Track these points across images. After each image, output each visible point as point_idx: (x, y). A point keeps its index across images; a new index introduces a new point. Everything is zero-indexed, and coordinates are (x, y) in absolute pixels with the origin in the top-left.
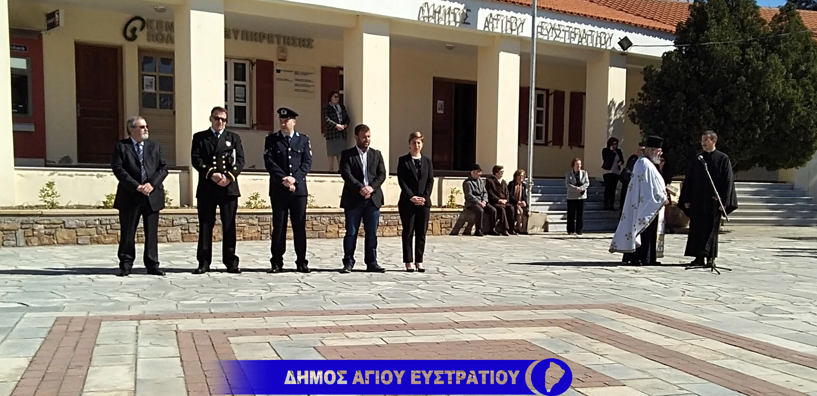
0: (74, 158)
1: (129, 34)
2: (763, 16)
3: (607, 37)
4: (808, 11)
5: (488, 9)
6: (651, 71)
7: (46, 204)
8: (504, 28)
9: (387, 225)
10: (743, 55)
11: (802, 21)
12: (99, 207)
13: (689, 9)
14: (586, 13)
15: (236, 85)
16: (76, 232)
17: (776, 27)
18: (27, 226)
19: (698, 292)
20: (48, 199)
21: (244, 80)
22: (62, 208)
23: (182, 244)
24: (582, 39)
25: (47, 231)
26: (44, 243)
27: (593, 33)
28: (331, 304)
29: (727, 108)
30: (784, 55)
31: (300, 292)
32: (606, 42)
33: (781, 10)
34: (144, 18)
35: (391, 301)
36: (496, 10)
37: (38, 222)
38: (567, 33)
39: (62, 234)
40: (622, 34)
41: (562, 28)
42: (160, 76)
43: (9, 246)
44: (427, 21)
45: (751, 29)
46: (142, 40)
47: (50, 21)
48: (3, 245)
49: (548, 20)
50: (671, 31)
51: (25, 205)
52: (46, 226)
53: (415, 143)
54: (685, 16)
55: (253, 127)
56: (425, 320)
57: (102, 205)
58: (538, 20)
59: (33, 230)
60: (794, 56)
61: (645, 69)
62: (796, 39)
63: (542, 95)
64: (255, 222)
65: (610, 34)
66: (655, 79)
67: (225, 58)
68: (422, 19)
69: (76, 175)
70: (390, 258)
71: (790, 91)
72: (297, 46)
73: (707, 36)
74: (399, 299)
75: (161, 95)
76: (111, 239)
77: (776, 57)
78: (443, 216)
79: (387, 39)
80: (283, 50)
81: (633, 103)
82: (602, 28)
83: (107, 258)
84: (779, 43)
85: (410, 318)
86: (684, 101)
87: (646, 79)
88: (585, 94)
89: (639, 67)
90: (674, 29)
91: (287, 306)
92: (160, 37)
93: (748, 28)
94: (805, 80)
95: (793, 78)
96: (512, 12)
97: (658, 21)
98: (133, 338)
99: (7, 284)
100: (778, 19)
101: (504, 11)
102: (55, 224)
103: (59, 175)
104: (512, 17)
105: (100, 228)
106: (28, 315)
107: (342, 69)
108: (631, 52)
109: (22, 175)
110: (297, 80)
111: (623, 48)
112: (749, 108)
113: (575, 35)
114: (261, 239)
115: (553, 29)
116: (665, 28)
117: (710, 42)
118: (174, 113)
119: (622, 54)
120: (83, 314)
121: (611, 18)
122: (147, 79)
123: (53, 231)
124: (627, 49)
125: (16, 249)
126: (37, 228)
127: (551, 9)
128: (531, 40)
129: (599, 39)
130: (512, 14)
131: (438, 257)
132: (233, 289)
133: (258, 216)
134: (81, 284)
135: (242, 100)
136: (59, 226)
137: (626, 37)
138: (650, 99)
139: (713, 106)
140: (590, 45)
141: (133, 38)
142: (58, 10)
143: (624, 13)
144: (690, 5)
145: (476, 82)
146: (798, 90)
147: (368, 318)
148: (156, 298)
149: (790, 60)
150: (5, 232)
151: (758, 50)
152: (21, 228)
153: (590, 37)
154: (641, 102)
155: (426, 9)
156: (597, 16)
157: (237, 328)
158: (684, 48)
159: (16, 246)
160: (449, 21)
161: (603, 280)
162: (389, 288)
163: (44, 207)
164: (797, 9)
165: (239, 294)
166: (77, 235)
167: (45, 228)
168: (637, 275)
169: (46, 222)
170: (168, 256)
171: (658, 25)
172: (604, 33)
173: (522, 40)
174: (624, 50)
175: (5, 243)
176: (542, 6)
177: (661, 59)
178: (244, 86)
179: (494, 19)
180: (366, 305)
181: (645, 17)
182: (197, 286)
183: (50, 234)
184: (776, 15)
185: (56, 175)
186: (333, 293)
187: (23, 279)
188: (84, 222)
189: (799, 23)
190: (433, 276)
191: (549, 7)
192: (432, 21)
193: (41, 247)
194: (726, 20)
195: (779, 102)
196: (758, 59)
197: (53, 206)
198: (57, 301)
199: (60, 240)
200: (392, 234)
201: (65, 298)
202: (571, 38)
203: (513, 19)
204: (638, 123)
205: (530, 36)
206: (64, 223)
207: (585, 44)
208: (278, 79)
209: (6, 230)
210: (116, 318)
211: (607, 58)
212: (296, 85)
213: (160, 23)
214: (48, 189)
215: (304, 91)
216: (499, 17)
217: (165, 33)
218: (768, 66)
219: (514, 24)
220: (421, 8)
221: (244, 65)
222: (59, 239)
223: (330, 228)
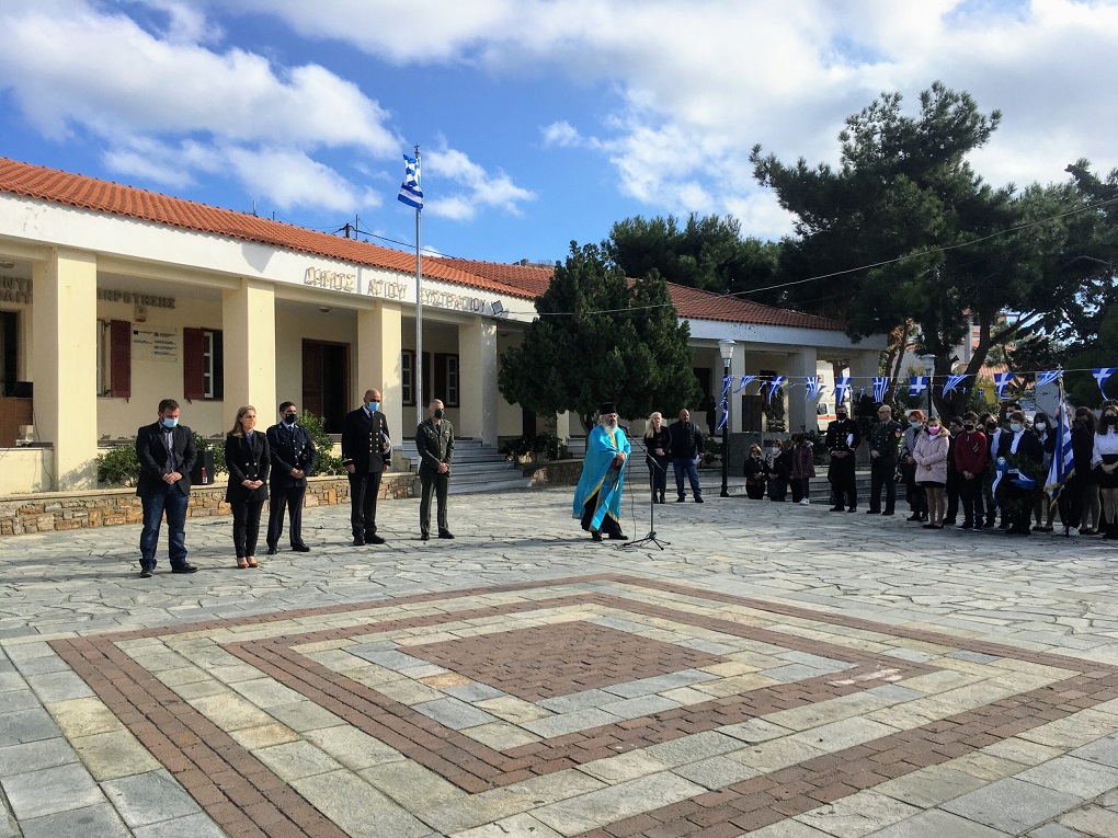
8: (387, 293)
24: (458, 304)
32: (479, 308)
55: (106, 393)
65: (483, 300)
72: (156, 305)
80: (141, 310)
101: (386, 274)
104: (395, 280)
115: (431, 294)
119: (493, 319)
128: (415, 306)
140: (465, 310)
173: (405, 305)
179: (378, 282)
202: (449, 303)
205: (415, 302)
207: (461, 309)
208: (136, 342)
211: (479, 322)
212: (155, 347)
215: (166, 354)
216: (382, 280)
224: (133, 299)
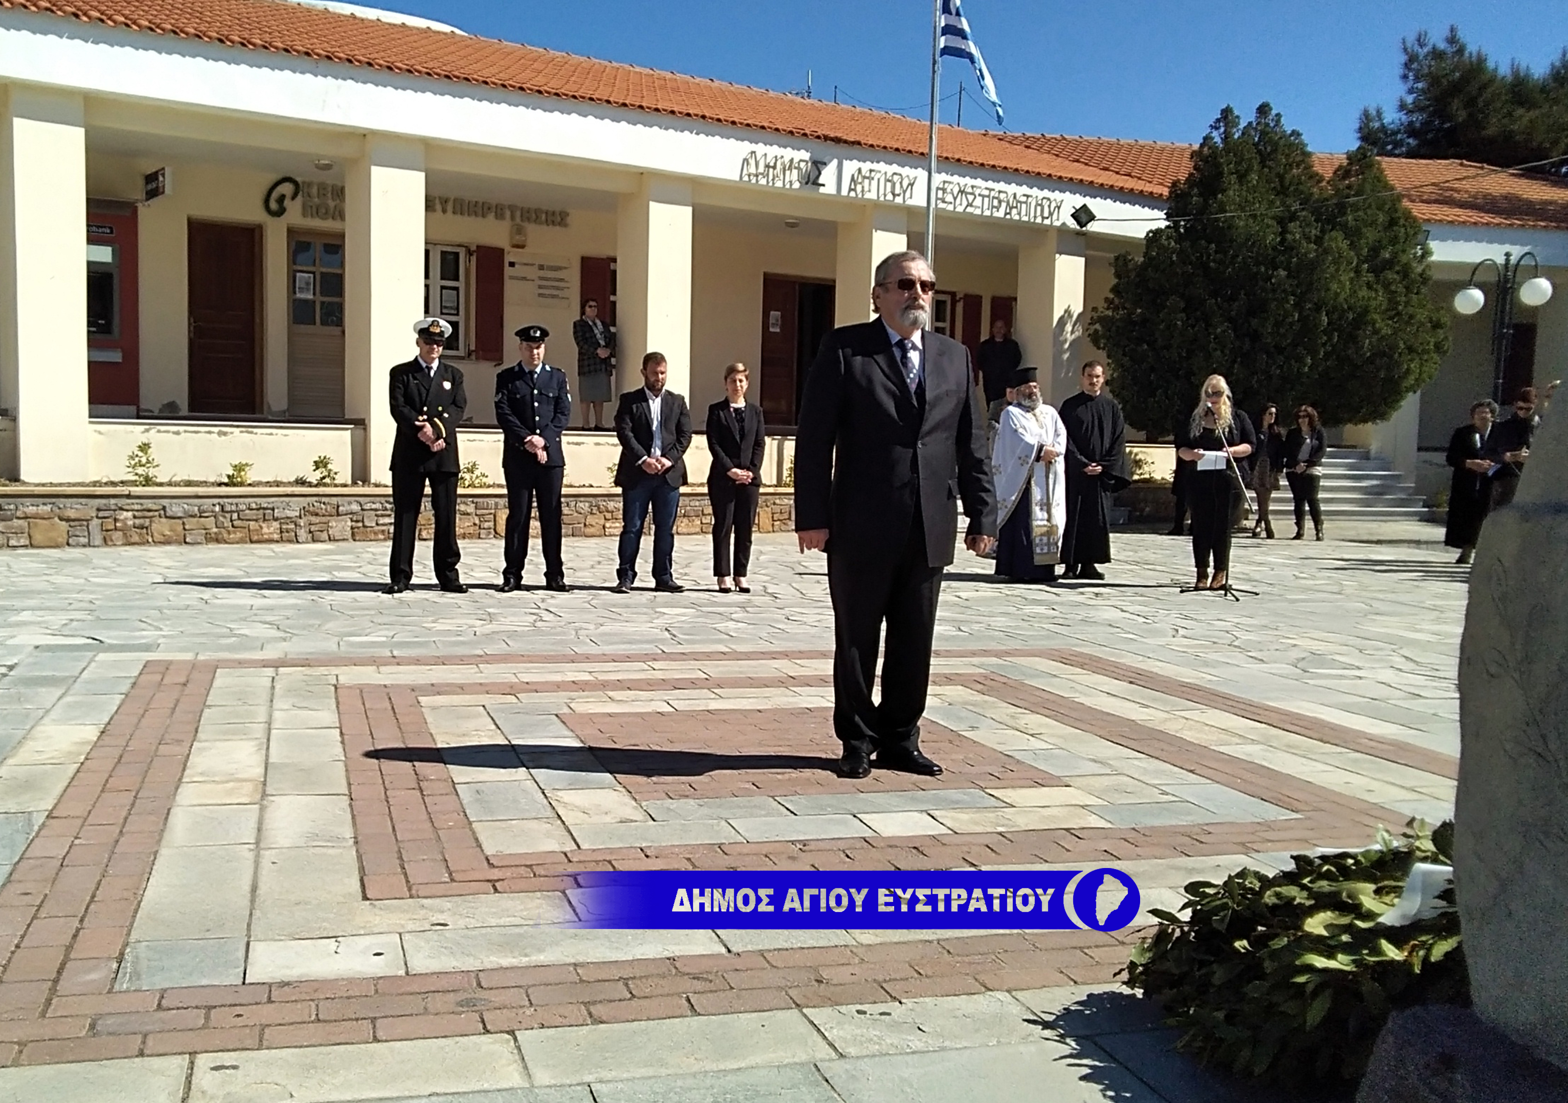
0: (183, 406)
1: (274, 206)
2: (1317, 168)
3: (1053, 205)
4: (1396, 160)
5: (855, 161)
6: (1126, 262)
7: (136, 478)
8: (882, 191)
9: (684, 516)
10: (1283, 233)
11: (1386, 176)
12: (220, 484)
13: (1192, 157)
14: (1019, 167)
15: (443, 288)
16: (184, 524)
17: (1341, 187)
18: (106, 514)
19: (1198, 629)
20: (140, 470)
21: (457, 279)
22: (161, 485)
23: (351, 544)
24: (1011, 208)
25: (137, 521)
26: (133, 540)
27: (1030, 199)
28: (585, 644)
29: (1254, 322)
30: (1353, 235)
31: (539, 624)
32: (1051, 214)
33: (1349, 158)
34: (299, 179)
35: (685, 640)
36: (868, 163)
37: (125, 507)
38: (986, 200)
39: (161, 526)
40: (1077, 201)
41: (977, 192)
42: (322, 273)
43: (78, 545)
44: (754, 181)
45: (1296, 190)
46: (294, 215)
47: (150, 187)
48: (68, 544)
49: (956, 179)
50: (1161, 195)
51: (105, 480)
52: (136, 514)
53: (735, 381)
54: (1183, 170)
55: (469, 355)
56: (741, 673)
57: (226, 480)
58: (938, 179)
59: (116, 520)
60: (1371, 235)
61: (1117, 259)
62: (1374, 207)
63: (944, 302)
64: (471, 509)
65: (1059, 200)
66: (1133, 275)
67: (426, 243)
68: (746, 178)
69: (185, 431)
70: (686, 570)
71: (1364, 293)
72: (541, 223)
73: (1222, 202)
74: (698, 637)
75: (323, 303)
76: (239, 535)
77: (1338, 235)
78: (778, 501)
79: (689, 210)
80: (519, 230)
81: (1095, 315)
82: (1046, 191)
83: (230, 566)
84: (1345, 214)
85: (715, 669)
86: (1184, 310)
87: (1118, 275)
88: (1015, 299)
89: (1108, 255)
90: (1166, 192)
91: (515, 646)
92: (324, 211)
93: (1292, 189)
94: (1390, 275)
95: (1368, 271)
96: (895, 165)
97: (1139, 178)
98: (265, 696)
99: (72, 607)
100: (1343, 173)
101: (882, 163)
102: (149, 511)
103: (159, 431)
104: (895, 174)
105: (221, 519)
106: (101, 657)
107: (614, 260)
108: (1092, 229)
109: (100, 433)
110: (541, 278)
111: (1079, 223)
112: (1291, 324)
113: (1000, 202)
114: (479, 538)
115: (961, 192)
116: (1150, 190)
117: (1226, 212)
118: (343, 332)
119: (1078, 234)
120: (189, 656)
121: (1059, 174)
122: (301, 278)
123: (148, 520)
124: (1085, 225)
125: (88, 551)
126: (122, 517)
127: (959, 160)
128: (925, 211)
129: (1039, 208)
130: (895, 168)
131: (766, 568)
132: (430, 619)
133: (475, 500)
134: (187, 607)
135: (453, 312)
136: (157, 513)
137: (1085, 206)
138: (1124, 308)
139: (1230, 320)
140: (1025, 219)
141: (280, 212)
142: (163, 169)
143: (1082, 166)
144: (1194, 152)
145: (834, 281)
146: (1376, 291)
147: (646, 667)
148: (305, 632)
149: (1363, 241)
150: (72, 524)
151: (1308, 225)
152: (97, 517)
153: (1024, 206)
154: (1109, 313)
155: (752, 162)
156: (1037, 170)
157: (434, 682)
158: (1182, 223)
159: (88, 545)
160: (791, 182)
161: (1041, 610)
162: (684, 618)
163: (134, 483)
164: (1379, 155)
165: (438, 627)
166: (185, 529)
167: (135, 517)
168: (1099, 602)
169: (136, 507)
170: (328, 563)
171: (1138, 186)
172: (1049, 199)
173: (911, 212)
174: (1082, 227)
175: (71, 541)
176: (945, 155)
177: (1145, 242)
178: (456, 289)
179: (865, 177)
180: (648, 646)
181: (1117, 173)
182: (373, 612)
183: (142, 527)
184: (1340, 167)
185: (153, 431)
186: (592, 627)
187: (97, 599)
188: (196, 509)
189: (1380, 181)
190: (757, 600)
191: (957, 157)
192: (763, 181)
193: (127, 548)
194: (1254, 177)
195: (1343, 311)
196: (1308, 239)
197: (148, 481)
198: (149, 635)
199: (158, 537)
200: (693, 530)
201: (161, 629)
202: (993, 207)
203: (896, 178)
204: (1104, 349)
205: (925, 204)
206: (164, 508)
207: (1017, 217)
208: (511, 278)
209: (74, 520)
210: (241, 664)
211: (1052, 241)
212: (540, 287)
213: (322, 187)
214: (140, 454)
215: (554, 296)
216: (873, 174)
217: (331, 204)
218: (1326, 252)
219: (898, 186)
220: (746, 161)
221: (457, 255)
222: (155, 534)
223: (590, 520)
224: (508, 214)
